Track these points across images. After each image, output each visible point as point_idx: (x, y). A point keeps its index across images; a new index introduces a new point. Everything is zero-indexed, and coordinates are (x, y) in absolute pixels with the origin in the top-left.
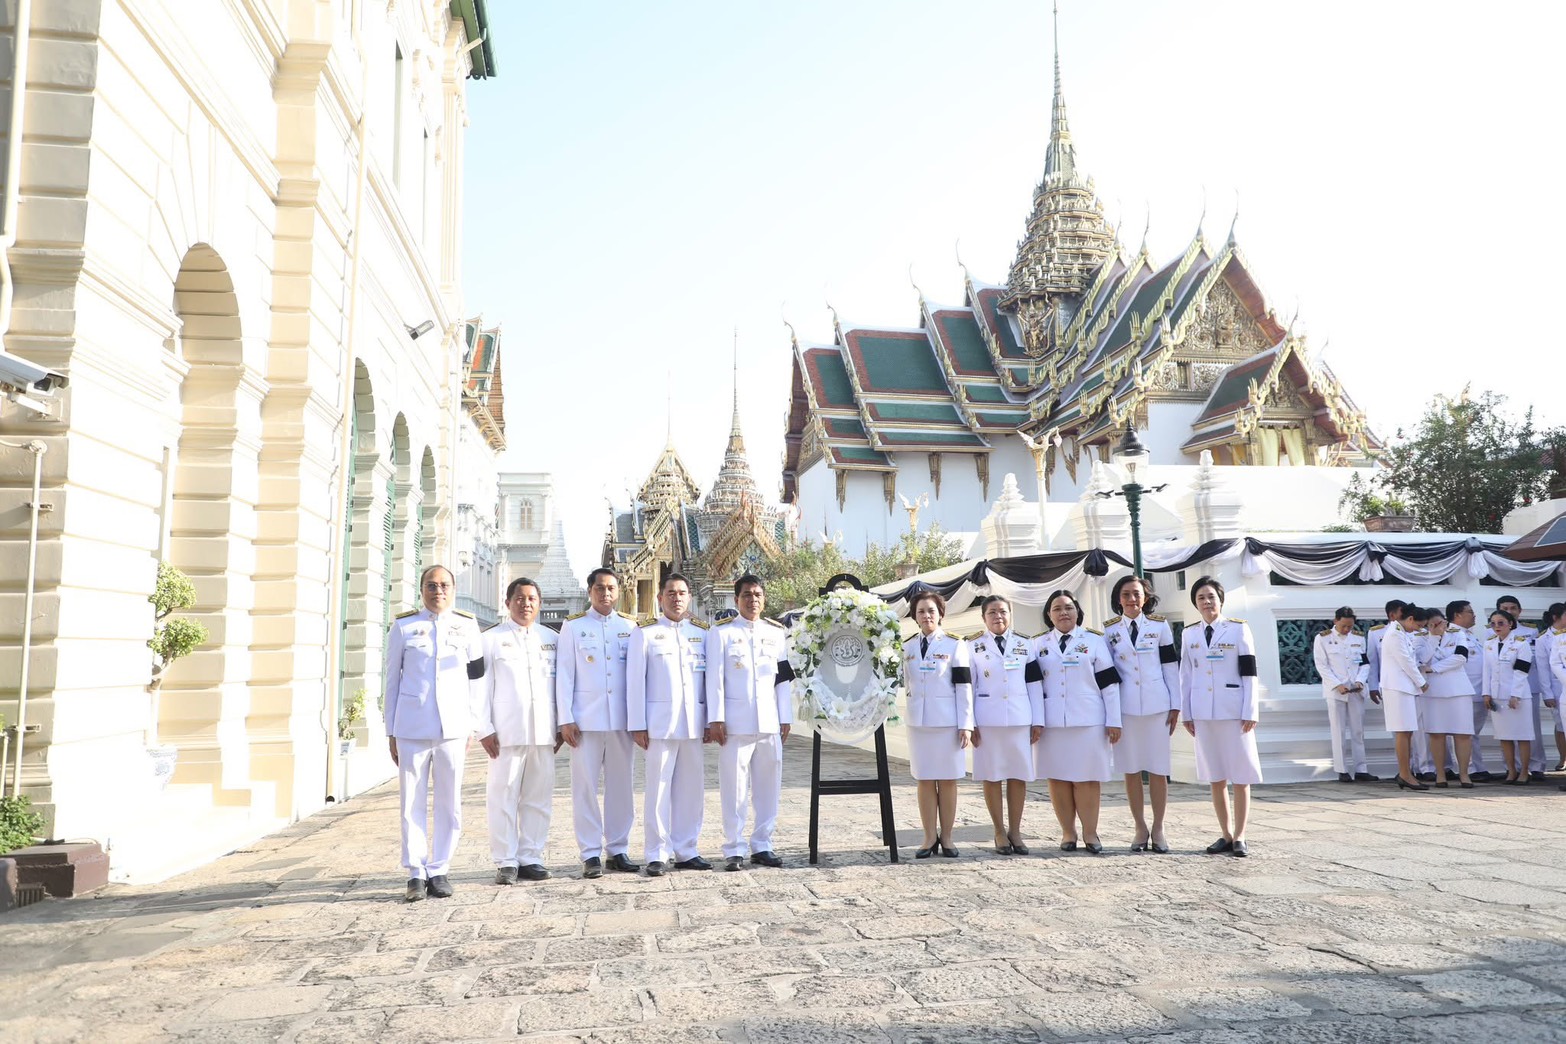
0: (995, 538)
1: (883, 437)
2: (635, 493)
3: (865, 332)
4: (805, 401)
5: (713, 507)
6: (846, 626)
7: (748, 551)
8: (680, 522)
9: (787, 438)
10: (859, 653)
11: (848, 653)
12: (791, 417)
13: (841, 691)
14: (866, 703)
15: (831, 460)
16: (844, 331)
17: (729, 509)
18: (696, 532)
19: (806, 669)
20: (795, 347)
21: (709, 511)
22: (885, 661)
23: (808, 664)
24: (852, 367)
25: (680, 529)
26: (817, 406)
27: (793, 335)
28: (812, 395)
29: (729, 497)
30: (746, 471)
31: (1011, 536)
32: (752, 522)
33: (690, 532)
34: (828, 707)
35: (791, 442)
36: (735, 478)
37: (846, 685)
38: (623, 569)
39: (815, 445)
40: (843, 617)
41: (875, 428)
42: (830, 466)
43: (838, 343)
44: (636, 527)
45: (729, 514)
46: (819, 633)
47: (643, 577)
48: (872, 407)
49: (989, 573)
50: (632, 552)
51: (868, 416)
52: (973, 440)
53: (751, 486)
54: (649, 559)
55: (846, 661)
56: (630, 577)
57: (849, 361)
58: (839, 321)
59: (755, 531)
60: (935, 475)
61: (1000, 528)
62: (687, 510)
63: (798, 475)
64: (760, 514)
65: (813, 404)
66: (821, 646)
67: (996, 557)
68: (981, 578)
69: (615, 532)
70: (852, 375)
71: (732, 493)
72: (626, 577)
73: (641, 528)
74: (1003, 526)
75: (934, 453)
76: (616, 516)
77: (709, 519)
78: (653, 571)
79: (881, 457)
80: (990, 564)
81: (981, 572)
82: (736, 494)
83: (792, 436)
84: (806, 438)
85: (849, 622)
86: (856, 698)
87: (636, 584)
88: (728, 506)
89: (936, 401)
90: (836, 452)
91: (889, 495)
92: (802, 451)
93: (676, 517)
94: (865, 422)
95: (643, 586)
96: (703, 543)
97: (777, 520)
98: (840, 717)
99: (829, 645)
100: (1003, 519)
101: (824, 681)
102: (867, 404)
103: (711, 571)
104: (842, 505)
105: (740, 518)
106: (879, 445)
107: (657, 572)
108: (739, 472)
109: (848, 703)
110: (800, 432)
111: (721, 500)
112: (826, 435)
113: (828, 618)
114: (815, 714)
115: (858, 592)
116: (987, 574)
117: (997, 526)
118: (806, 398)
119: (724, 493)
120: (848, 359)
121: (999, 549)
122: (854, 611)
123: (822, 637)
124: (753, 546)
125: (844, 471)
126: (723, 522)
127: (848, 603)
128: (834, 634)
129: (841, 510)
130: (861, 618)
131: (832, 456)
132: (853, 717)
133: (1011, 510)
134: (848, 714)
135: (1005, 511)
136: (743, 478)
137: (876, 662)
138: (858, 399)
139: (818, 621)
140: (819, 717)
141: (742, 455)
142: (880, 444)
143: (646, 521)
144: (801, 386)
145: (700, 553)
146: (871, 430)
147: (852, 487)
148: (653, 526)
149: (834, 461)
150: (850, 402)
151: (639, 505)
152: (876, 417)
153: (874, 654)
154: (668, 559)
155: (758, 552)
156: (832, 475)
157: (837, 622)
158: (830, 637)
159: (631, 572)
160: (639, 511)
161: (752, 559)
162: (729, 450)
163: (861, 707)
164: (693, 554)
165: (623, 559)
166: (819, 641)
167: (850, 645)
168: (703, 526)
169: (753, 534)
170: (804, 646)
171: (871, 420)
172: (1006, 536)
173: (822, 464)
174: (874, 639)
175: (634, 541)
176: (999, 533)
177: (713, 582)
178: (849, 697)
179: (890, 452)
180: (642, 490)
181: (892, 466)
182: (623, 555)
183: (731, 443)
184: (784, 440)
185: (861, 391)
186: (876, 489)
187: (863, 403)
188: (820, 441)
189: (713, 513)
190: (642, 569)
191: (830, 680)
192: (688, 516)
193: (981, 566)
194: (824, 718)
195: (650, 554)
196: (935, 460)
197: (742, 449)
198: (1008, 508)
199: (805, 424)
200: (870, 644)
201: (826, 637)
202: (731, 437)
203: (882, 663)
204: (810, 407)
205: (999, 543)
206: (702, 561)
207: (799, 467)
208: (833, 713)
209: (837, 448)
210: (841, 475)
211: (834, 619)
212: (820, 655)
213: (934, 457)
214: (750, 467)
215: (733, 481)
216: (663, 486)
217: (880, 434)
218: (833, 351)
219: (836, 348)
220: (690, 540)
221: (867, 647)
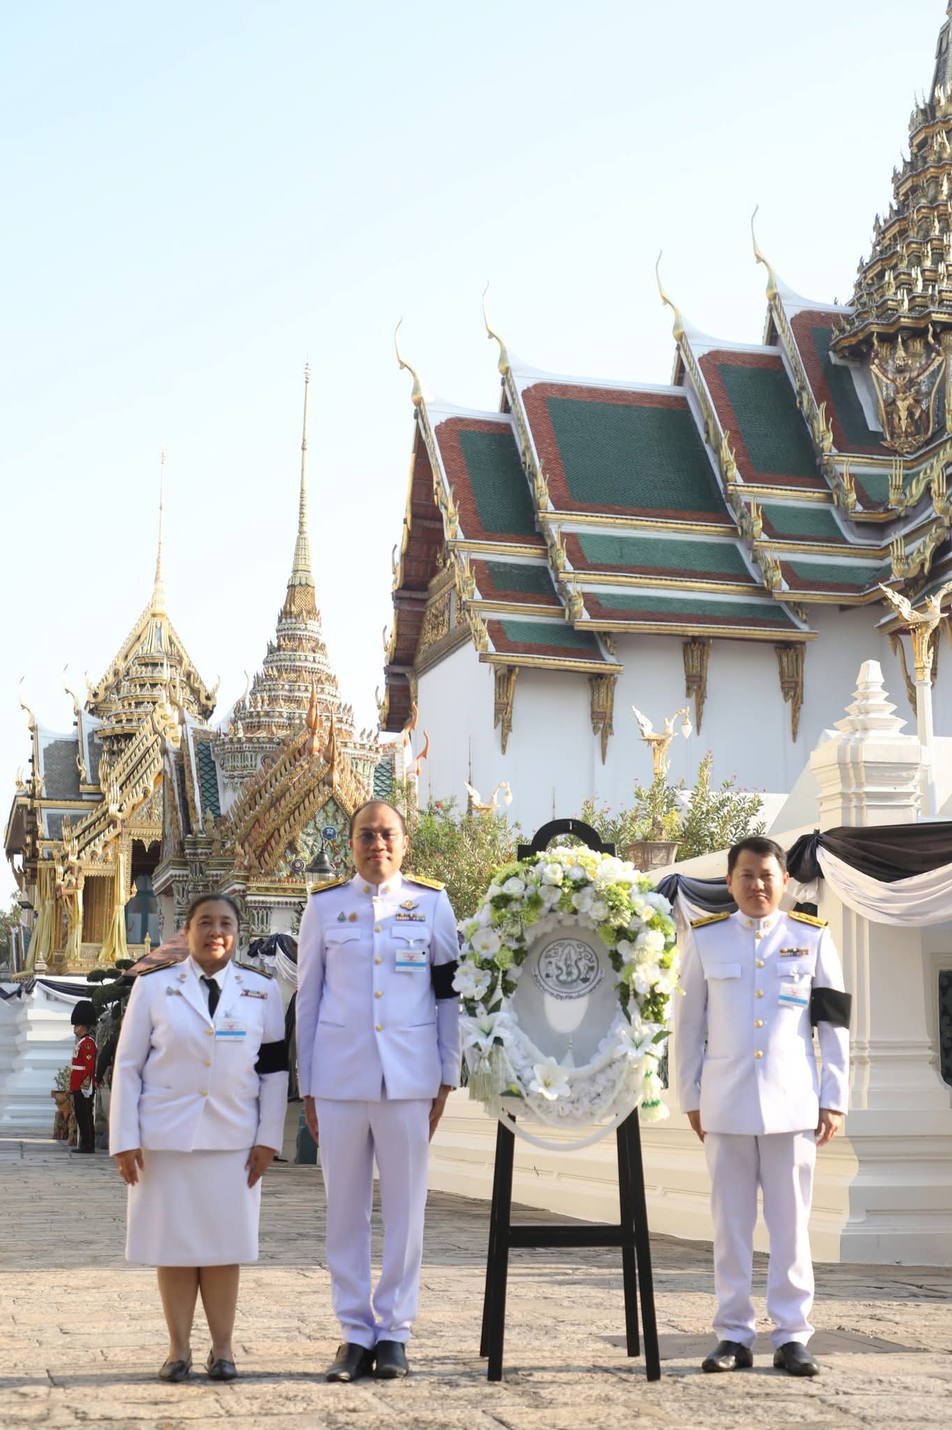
0: (839, 788)
1: (593, 602)
2: (84, 697)
3: (564, 389)
4: (437, 525)
5: (249, 728)
6: (569, 921)
7: (320, 818)
8: (181, 756)
9: (398, 598)
10: (592, 975)
11: (569, 974)
12: (406, 556)
13: (555, 1046)
14: (602, 1071)
15: (485, 646)
16: (521, 384)
17: (282, 733)
18: (214, 777)
19: (485, 1000)
20: (419, 414)
21: (241, 734)
22: (644, 990)
23: (491, 989)
24: (534, 459)
25: (182, 769)
26: (461, 536)
27: (416, 390)
28: (450, 512)
29: (284, 708)
30: (318, 656)
31: (870, 783)
32: (330, 760)
33: (201, 777)
34: (527, 1074)
35: (406, 607)
36: (297, 670)
37: (563, 1036)
38: (55, 852)
39: (455, 615)
40: (565, 900)
41: (578, 584)
42: (483, 658)
43: (506, 408)
44: (85, 768)
45: (283, 742)
46: (516, 930)
47: (95, 869)
48: (572, 540)
49: (825, 858)
50: (75, 819)
51: (563, 560)
52: (774, 615)
53: (328, 688)
54: (110, 834)
55: (567, 987)
56: (69, 869)
57: (528, 447)
58: (511, 363)
59: (336, 778)
60: (696, 685)
61: (849, 767)
62: (195, 731)
63: (418, 673)
64: (345, 744)
65: (452, 530)
66: (519, 956)
67: (839, 825)
68: (805, 866)
69: (40, 776)
70: (534, 475)
71: (289, 700)
72: (60, 869)
73: (94, 769)
74: (855, 764)
75: (695, 639)
76: (43, 744)
77: (242, 752)
78: (116, 858)
79: (588, 643)
80: (827, 839)
81: (807, 855)
82: (299, 702)
83: (406, 594)
84: (437, 600)
85: (575, 912)
86: (581, 1061)
87: (82, 883)
88: (279, 727)
89: (702, 533)
90: (497, 631)
91: (602, 722)
92: (428, 627)
93: (173, 746)
94: (557, 570)
95: (97, 889)
96: (228, 800)
97: (379, 758)
98: (551, 1096)
99: (534, 956)
100: (855, 751)
101: (520, 1024)
102: (564, 535)
103: (245, 857)
104: (504, 737)
105: (304, 750)
106: (584, 620)
107: (125, 859)
108: (305, 658)
109: (564, 1072)
110: (423, 587)
111: (267, 714)
112: (478, 596)
113: (535, 902)
114: (502, 1087)
115: (597, 855)
116: (819, 858)
117: (842, 765)
118: (441, 520)
119: (273, 700)
120: (527, 441)
121: (846, 809)
122: (588, 890)
123: (520, 939)
124: (331, 808)
125: (511, 669)
126: (268, 759)
127: (577, 874)
128: (545, 935)
129: (504, 747)
130: (599, 905)
131: (488, 638)
132: (575, 1096)
133: (871, 733)
134: (567, 1092)
135: (858, 735)
136: (312, 672)
137: (625, 992)
138: (543, 525)
139: (515, 907)
140: (509, 1093)
141: (312, 624)
142: (586, 616)
143: (105, 757)
144: (430, 492)
145: (220, 819)
146: (570, 587)
147: (526, 703)
148: (119, 767)
149: (491, 648)
150: (528, 528)
151: (90, 723)
152: (580, 561)
153: (621, 977)
154: (150, 833)
155: (341, 820)
156: (485, 677)
157: (552, 910)
158: (537, 941)
159: (72, 858)
160: (91, 736)
161: (326, 835)
162: (286, 614)
163: (592, 1079)
164: (205, 821)
165: (56, 834)
166: (514, 946)
167: (574, 957)
168: (229, 765)
169: (331, 784)
170: (486, 954)
171: (569, 567)
172: (860, 785)
173: (468, 652)
174: (623, 947)
175: (78, 797)
176: (845, 779)
177: (247, 879)
178: (569, 1058)
179: (607, 634)
180: (95, 695)
181: (609, 662)
182: (54, 823)
183: (291, 599)
184: (391, 604)
185: (551, 507)
186: (577, 706)
187: (554, 531)
188: (464, 607)
189: (250, 740)
190: (94, 854)
191: (532, 1022)
192: (198, 743)
193: (807, 845)
194: (519, 1095)
195: (113, 822)
196: (697, 653)
197: (313, 612)
198: (866, 729)
199: (434, 571)
200: (616, 958)
201: (529, 939)
202: (291, 587)
203: (636, 994)
204: (448, 536)
205: (843, 795)
206: (225, 837)
207: (420, 658)
208: (537, 1087)
209: (499, 622)
210: (505, 678)
211: (547, 905)
212: (515, 973)
213: (694, 647)
214: (328, 649)
215: (293, 676)
216: (142, 686)
217: (586, 596)
218: (498, 425)
219: (503, 418)
220: (202, 795)
221: (609, 962)
